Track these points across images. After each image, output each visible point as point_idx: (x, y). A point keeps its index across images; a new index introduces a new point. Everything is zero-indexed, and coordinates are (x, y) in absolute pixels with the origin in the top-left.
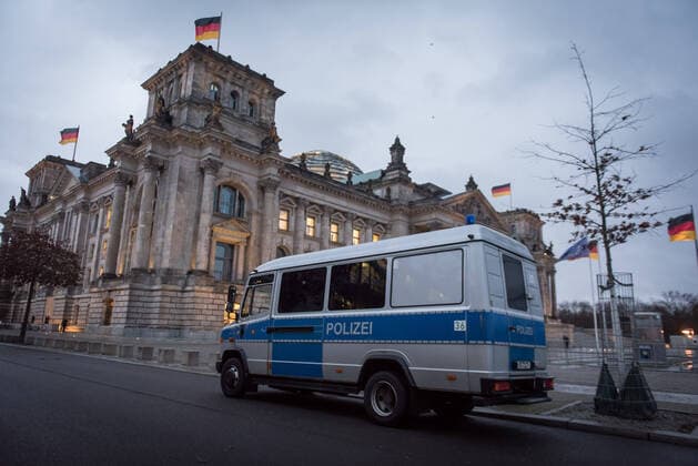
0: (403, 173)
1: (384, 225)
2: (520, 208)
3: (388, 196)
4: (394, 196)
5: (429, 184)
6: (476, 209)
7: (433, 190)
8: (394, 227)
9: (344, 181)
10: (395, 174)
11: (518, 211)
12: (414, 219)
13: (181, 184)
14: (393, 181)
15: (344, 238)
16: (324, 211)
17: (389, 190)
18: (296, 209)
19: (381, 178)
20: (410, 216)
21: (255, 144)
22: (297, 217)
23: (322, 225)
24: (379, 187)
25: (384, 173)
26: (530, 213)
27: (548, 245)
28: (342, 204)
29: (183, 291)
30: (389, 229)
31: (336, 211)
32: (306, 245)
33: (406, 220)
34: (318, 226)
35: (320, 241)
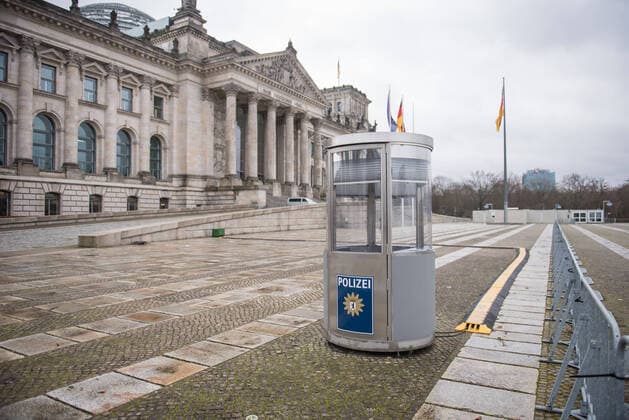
0: (196, 22)
1: (169, 85)
2: (346, 84)
3: (176, 50)
4: (182, 50)
5: (233, 41)
6: (287, 74)
7: (239, 50)
8: (182, 88)
9: (106, 23)
10: (183, 22)
11: (344, 87)
12: (209, 80)
14: (182, 31)
15: (106, 98)
16: (67, 58)
17: (176, 43)
19: (168, 27)
20: (202, 75)
22: (21, 65)
23: (67, 78)
24: (165, 39)
25: (171, 22)
26: (356, 90)
27: (373, 125)
28: (100, 52)
30: (177, 92)
31: (92, 60)
32: (41, 104)
33: (198, 80)
34: (61, 79)
35: (64, 99)
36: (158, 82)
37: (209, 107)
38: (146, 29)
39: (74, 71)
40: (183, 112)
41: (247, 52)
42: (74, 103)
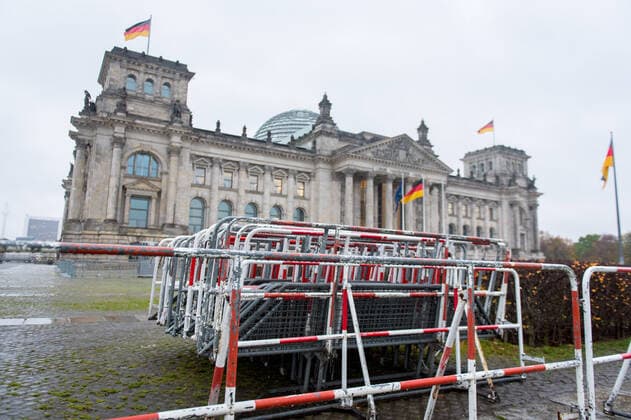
0: (328, 126)
1: (308, 173)
3: (314, 148)
4: (318, 147)
5: (364, 133)
6: (403, 152)
7: (368, 137)
8: (317, 174)
9: (264, 139)
12: (335, 167)
13: (98, 156)
14: (320, 133)
16: (239, 166)
17: (314, 143)
18: (212, 166)
19: (310, 132)
20: (331, 164)
21: (165, 119)
22: (212, 174)
23: (240, 178)
24: (309, 141)
25: (314, 127)
27: (531, 179)
28: (259, 159)
29: (99, 235)
30: (314, 176)
31: (254, 165)
32: (223, 195)
33: (328, 167)
34: (235, 179)
35: (237, 191)
36: (300, 172)
37: (336, 185)
38: (292, 137)
39: (243, 173)
40: (317, 191)
41: (376, 138)
42: (242, 193)
